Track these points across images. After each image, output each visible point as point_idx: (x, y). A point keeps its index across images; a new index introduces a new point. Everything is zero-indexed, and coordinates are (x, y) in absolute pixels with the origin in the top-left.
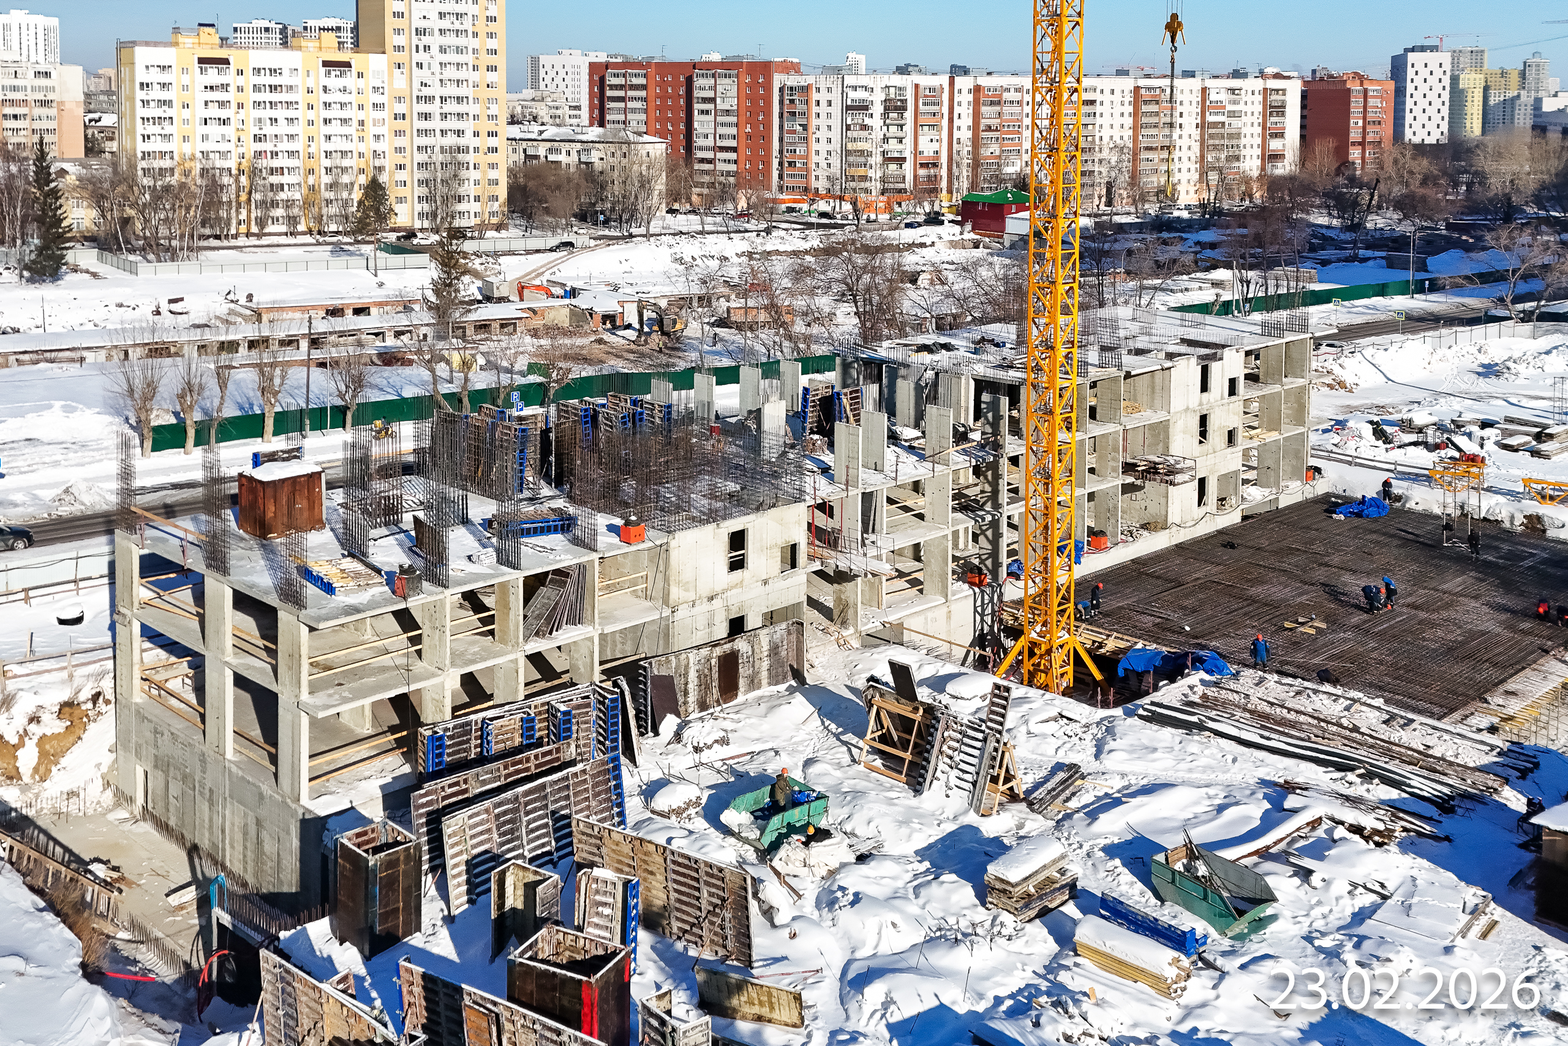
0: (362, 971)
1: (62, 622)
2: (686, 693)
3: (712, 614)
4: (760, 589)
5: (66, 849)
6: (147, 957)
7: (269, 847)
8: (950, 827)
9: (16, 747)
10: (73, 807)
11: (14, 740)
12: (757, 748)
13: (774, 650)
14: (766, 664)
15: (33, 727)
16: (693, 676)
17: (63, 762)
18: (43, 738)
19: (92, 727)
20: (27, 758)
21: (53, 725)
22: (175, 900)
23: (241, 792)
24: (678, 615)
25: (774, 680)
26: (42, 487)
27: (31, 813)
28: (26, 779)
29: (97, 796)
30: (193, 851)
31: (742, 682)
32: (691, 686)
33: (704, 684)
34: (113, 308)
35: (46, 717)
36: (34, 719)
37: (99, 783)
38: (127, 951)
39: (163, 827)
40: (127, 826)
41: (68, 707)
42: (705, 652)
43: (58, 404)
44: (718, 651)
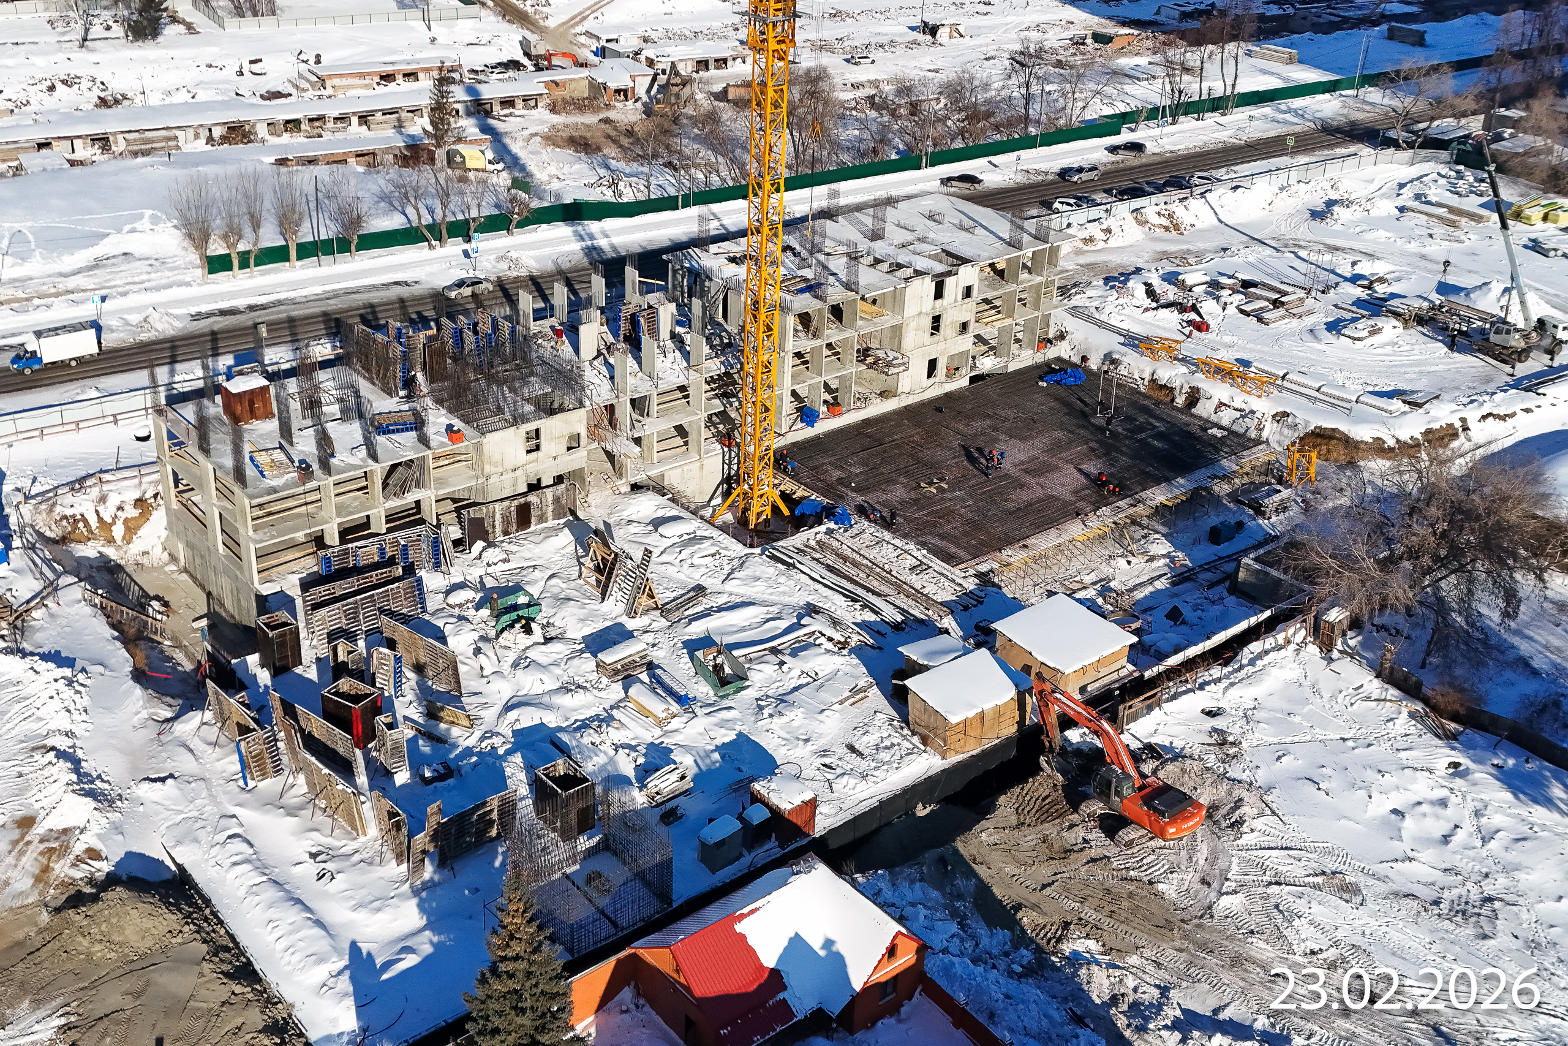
0: (269, 683)
1: (138, 439)
2: (494, 527)
3: (516, 479)
4: (551, 462)
5: (141, 588)
6: (179, 656)
7: (243, 603)
8: (608, 624)
9: (111, 525)
10: (145, 561)
11: (110, 521)
12: (526, 564)
13: (557, 500)
14: (551, 508)
15: (119, 513)
16: (498, 517)
17: (140, 533)
18: (126, 521)
19: (154, 513)
20: (118, 531)
21: (132, 512)
22: (196, 625)
23: (227, 572)
24: (490, 481)
25: (557, 516)
26: (131, 310)
27: (123, 563)
28: (119, 542)
29: (159, 555)
30: (209, 595)
31: (533, 519)
32: (497, 523)
33: (506, 520)
34: (203, 68)
35: (127, 507)
36: (120, 508)
37: (160, 547)
38: (169, 652)
39: (194, 578)
40: (175, 576)
41: (139, 502)
42: (506, 503)
43: (148, 213)
44: (516, 503)
